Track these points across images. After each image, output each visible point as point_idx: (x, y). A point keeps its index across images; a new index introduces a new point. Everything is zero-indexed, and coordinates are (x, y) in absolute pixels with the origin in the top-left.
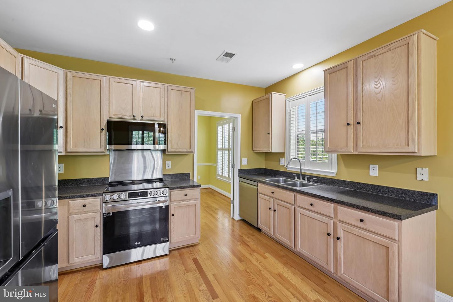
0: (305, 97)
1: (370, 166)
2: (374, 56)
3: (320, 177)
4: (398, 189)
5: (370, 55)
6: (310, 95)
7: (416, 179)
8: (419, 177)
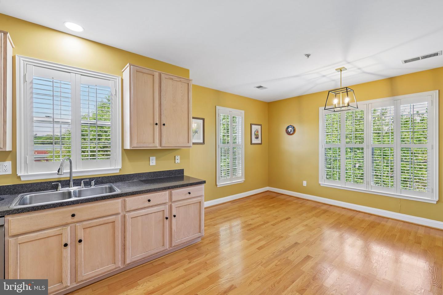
0: (70, 73)
1: (150, 157)
2: (172, 79)
3: (99, 177)
4: (168, 171)
5: (172, 77)
6: (81, 75)
7: (175, 163)
8: (177, 161)
